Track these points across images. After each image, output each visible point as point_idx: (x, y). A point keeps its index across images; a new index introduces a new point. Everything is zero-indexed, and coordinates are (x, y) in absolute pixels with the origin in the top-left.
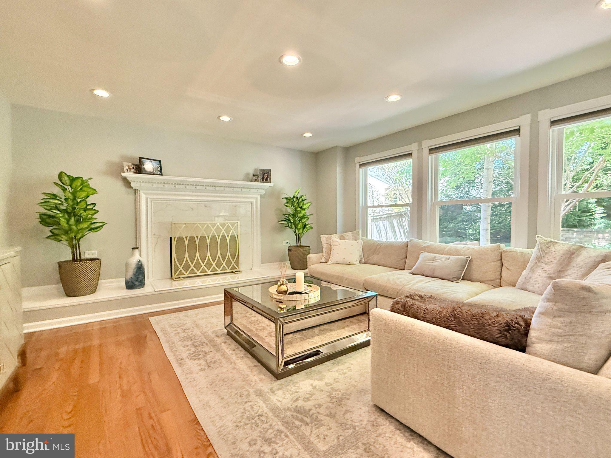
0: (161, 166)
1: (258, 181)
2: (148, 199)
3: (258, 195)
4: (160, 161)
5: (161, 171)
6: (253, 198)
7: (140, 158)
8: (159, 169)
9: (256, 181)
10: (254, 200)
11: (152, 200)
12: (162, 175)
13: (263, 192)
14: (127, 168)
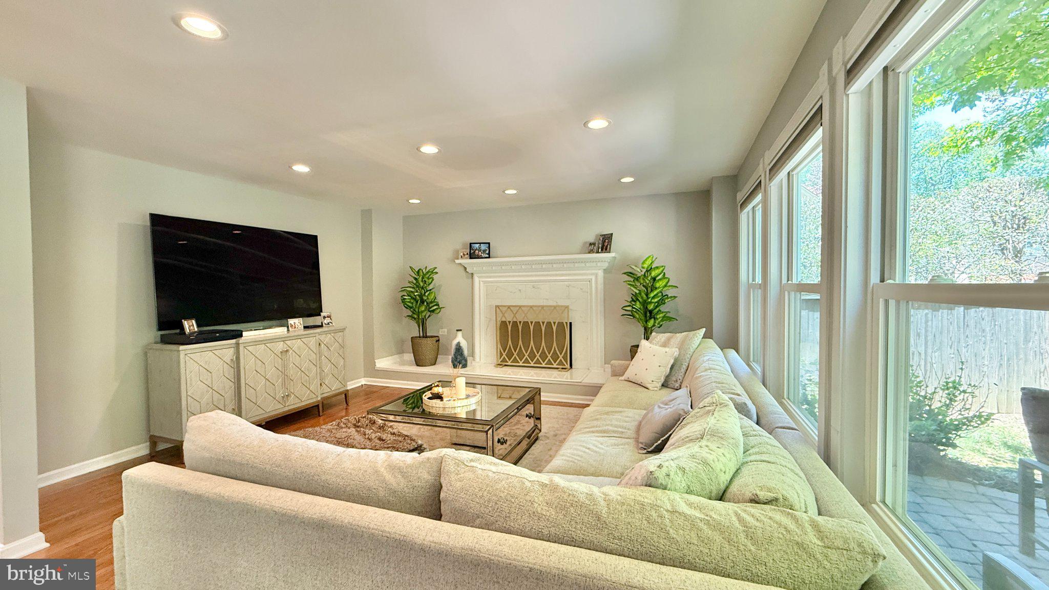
0: (489, 249)
1: (594, 252)
2: (481, 282)
3: (599, 270)
4: (489, 243)
5: (489, 254)
6: (592, 274)
7: (471, 244)
8: (487, 252)
9: (591, 252)
10: (593, 278)
11: (485, 282)
12: (489, 257)
13: (606, 265)
14: (462, 254)
